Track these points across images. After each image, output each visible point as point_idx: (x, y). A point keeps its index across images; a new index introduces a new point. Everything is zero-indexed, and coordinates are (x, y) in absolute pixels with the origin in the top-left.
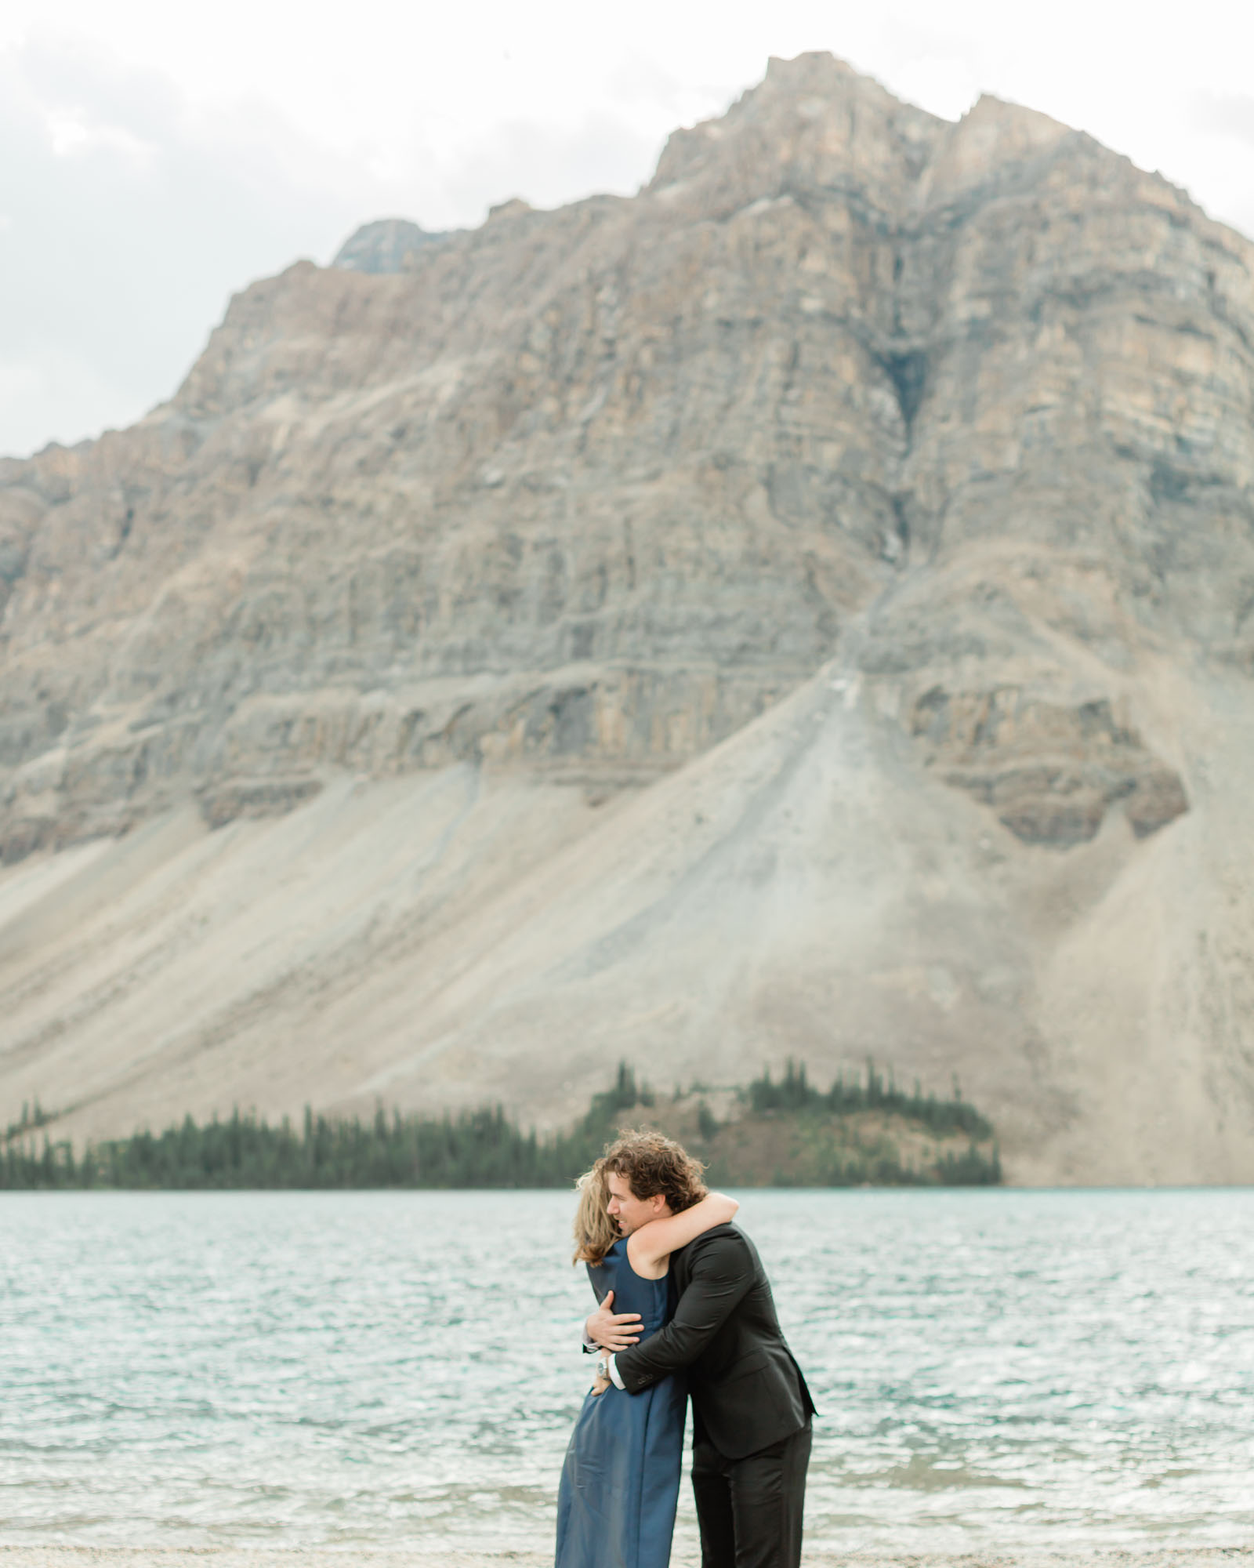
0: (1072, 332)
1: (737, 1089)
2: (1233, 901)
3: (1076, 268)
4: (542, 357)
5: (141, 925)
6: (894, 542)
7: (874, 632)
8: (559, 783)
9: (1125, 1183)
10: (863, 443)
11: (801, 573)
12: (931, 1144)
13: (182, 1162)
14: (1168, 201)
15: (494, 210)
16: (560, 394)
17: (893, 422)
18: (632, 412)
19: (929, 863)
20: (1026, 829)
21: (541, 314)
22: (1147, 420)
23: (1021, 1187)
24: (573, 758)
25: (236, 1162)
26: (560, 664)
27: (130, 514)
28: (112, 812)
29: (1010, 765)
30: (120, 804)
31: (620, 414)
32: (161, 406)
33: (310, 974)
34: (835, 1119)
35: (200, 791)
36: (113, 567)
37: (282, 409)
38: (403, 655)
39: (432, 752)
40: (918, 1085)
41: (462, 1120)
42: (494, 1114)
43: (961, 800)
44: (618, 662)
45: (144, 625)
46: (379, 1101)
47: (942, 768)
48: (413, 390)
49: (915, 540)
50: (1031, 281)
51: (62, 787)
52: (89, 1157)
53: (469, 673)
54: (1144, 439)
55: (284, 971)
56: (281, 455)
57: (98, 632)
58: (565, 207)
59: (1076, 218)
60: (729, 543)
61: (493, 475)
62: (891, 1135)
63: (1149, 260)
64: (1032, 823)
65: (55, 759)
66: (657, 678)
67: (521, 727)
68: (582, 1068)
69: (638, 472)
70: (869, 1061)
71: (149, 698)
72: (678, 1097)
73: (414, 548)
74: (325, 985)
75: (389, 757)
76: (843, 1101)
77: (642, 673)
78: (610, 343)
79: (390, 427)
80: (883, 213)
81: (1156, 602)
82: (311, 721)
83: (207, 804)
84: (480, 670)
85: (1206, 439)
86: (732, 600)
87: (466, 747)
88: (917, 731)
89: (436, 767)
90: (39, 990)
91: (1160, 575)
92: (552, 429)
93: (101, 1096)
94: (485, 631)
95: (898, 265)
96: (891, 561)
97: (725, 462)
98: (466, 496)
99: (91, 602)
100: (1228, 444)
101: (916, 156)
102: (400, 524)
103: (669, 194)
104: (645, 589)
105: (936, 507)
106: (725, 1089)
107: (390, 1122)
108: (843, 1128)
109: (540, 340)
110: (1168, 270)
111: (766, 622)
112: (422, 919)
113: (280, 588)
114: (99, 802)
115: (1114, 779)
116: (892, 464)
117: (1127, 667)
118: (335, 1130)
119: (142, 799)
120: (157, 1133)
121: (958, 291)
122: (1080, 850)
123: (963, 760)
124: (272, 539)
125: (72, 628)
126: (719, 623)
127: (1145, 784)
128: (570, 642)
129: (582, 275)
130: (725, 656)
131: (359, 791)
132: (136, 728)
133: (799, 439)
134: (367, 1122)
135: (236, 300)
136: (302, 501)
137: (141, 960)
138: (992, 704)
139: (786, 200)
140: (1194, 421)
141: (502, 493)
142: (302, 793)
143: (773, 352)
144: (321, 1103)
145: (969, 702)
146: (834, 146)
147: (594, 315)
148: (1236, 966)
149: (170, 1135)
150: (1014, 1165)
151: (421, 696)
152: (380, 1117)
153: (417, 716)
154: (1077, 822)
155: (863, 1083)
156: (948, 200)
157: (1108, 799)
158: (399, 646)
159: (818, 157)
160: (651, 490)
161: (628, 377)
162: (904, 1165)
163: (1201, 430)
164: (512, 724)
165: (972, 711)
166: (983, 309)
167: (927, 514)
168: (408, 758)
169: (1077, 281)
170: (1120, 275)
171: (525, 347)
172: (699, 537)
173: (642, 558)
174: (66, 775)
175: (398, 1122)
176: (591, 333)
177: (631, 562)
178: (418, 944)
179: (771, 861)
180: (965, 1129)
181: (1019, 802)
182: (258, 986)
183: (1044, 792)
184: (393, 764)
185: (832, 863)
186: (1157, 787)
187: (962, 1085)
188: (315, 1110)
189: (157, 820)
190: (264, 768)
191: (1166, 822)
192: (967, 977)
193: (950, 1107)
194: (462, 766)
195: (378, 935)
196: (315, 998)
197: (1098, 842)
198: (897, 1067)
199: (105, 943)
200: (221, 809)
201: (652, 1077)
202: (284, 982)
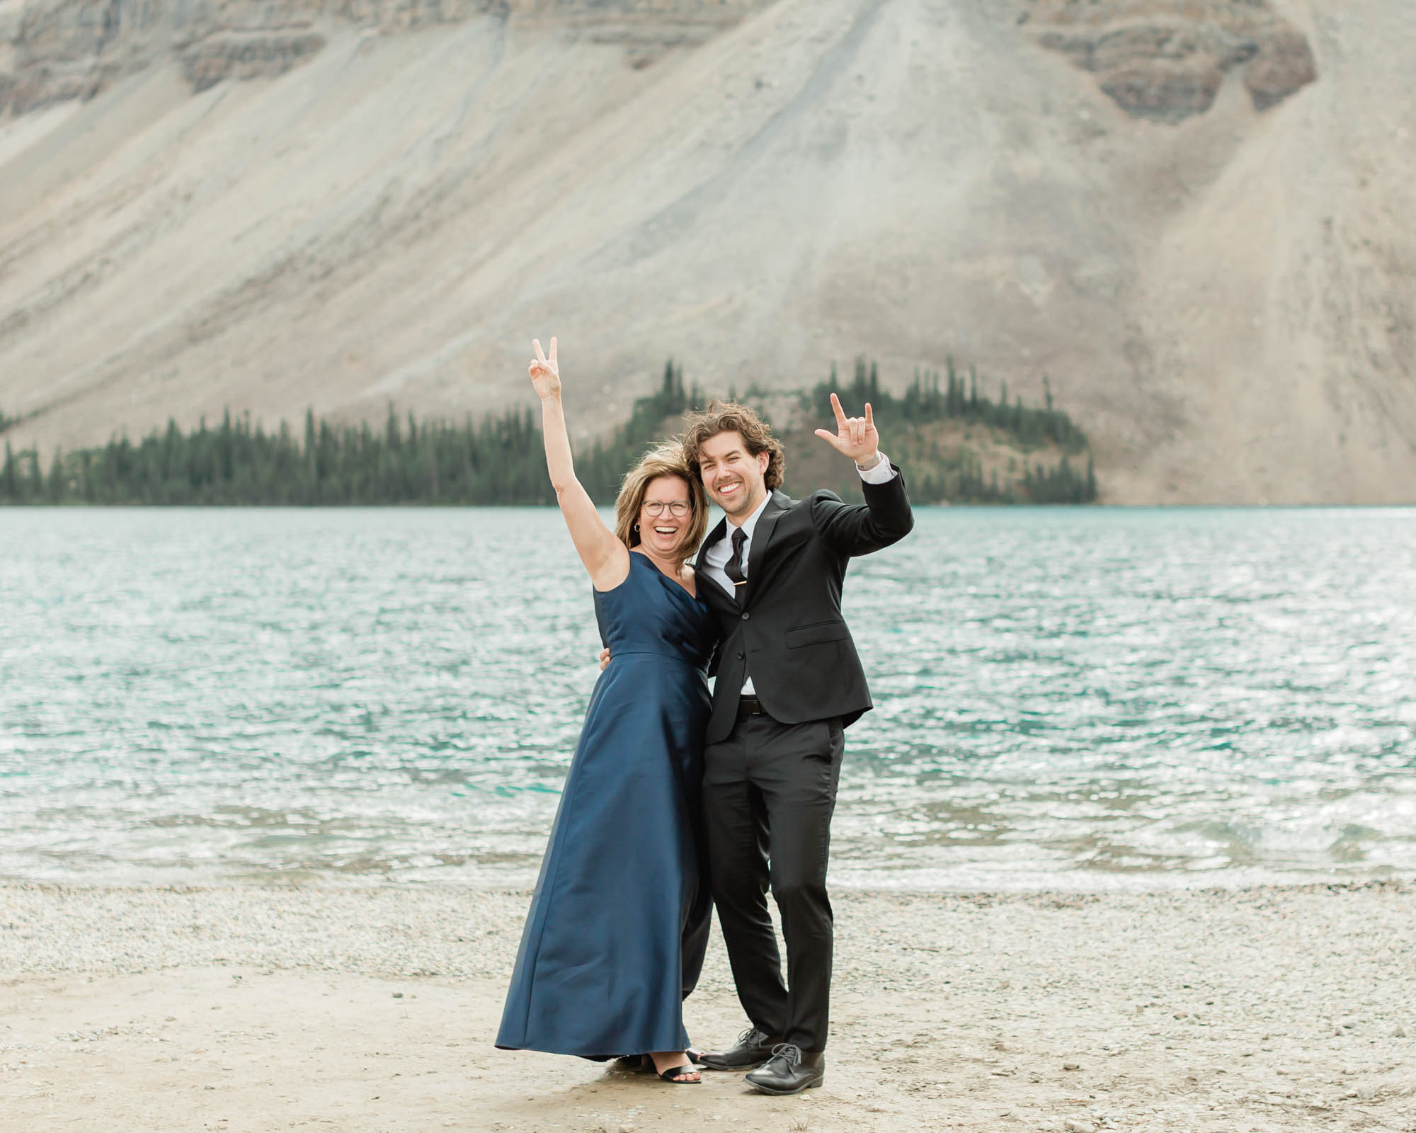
1: (799, 393)
2: (1364, 183)
5: (114, 202)
8: (598, 40)
9: (1234, 501)
12: (1019, 457)
13: (166, 475)
19: (1021, 137)
20: (1131, 99)
23: (1118, 506)
24: (614, 13)
25: (228, 474)
28: (78, 71)
29: (1114, 26)
30: (89, 61)
33: (311, 260)
34: (910, 429)
35: (182, 47)
40: (1004, 390)
41: (486, 426)
42: (523, 420)
43: (1057, 64)
46: (391, 405)
47: (1037, 28)
51: (19, 41)
52: (57, 468)
55: (281, 256)
62: (974, 446)
64: (1139, 92)
68: (623, 368)
70: (950, 362)
74: (327, 273)
75: (401, 9)
76: (920, 407)
83: (190, 62)
89: (456, 21)
93: (73, 398)
106: (787, 394)
107: (404, 429)
108: (919, 438)
112: (440, 197)
114: (63, 58)
115: (1233, 42)
118: (341, 438)
119: (113, 55)
120: (136, 442)
122: (1193, 123)
123: (1061, 19)
127: (1268, 49)
131: (366, 48)
134: (378, 428)
137: (114, 243)
142: (301, 49)
144: (324, 408)
148: (1364, 258)
149: (150, 443)
150: (1110, 480)
152: (392, 423)
154: (1189, 91)
155: (943, 388)
157: (1224, 66)
162: (987, 480)
168: (422, 11)
174: (24, 26)
175: (413, 429)
178: (436, 226)
179: (841, 134)
180: (1057, 440)
181: (1125, 68)
182: (251, 273)
183: (1153, 56)
184: (406, 18)
185: (911, 135)
186: (1280, 51)
187: (1054, 390)
188: (318, 414)
189: (132, 80)
190: (255, 21)
191: (1289, 91)
192: (1061, 267)
193: (1040, 415)
194: (485, 21)
195: (389, 215)
196: (317, 287)
197: (1212, 114)
198: (981, 369)
199: (73, 222)
200: (206, 69)
201: (702, 380)
202: (281, 269)
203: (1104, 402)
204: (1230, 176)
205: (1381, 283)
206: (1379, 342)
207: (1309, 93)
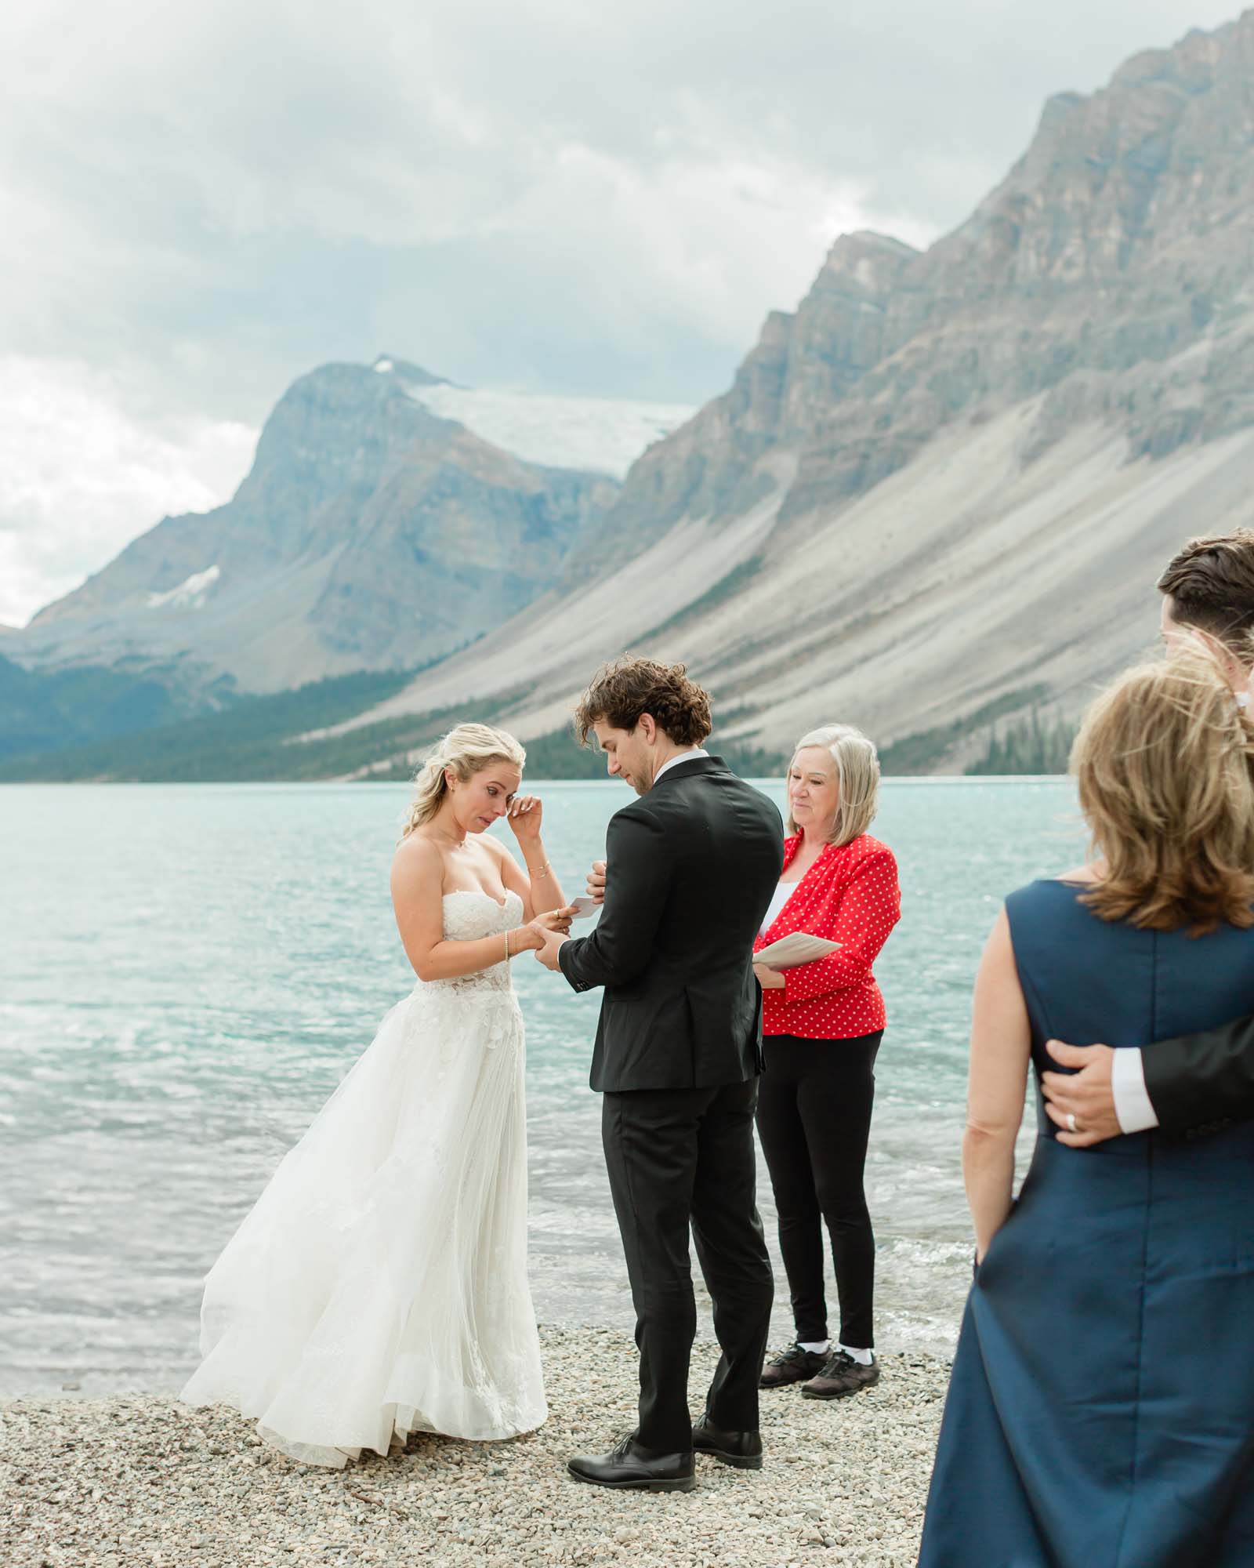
51: (1206, 379)
57: (1241, 220)
65: (1201, 349)
99: (1232, 190)
114: (1243, 391)
125: (1214, 218)
174: (1210, 367)
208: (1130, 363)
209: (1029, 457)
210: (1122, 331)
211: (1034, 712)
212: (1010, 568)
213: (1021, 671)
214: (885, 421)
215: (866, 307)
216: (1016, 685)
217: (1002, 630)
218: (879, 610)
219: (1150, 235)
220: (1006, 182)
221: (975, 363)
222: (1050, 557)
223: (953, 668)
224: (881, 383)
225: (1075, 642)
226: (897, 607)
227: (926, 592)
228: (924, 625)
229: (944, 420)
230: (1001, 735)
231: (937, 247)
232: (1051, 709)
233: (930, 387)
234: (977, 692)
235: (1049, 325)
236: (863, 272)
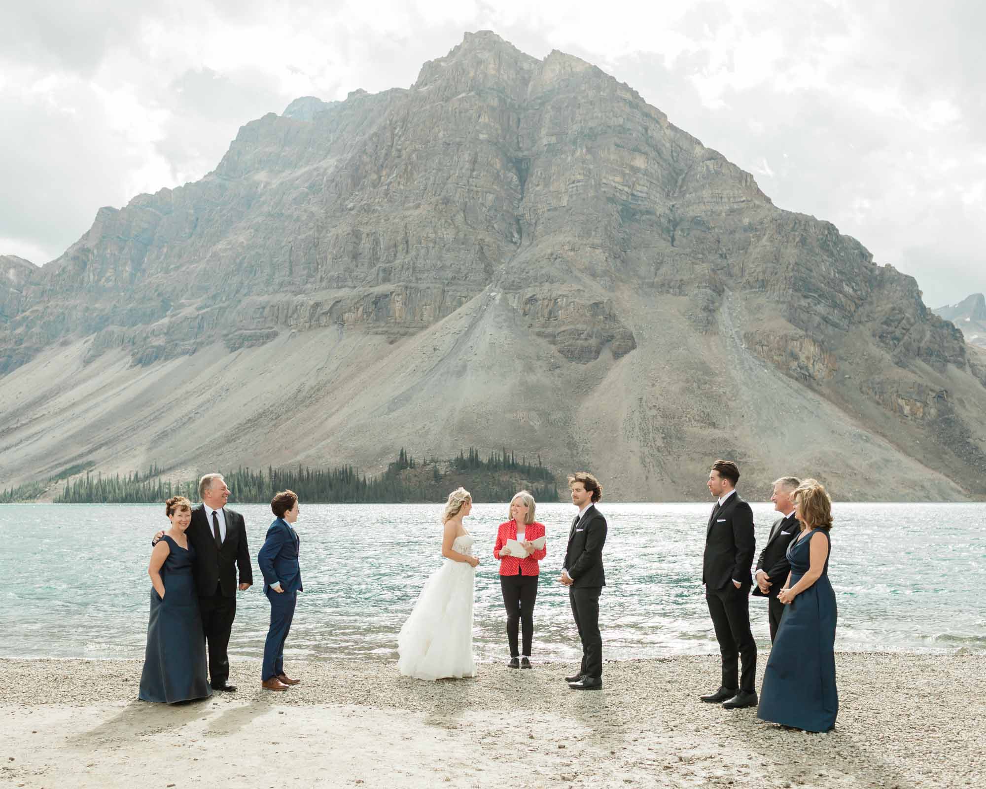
0: (589, 150)
1: (449, 461)
2: (653, 385)
3: (591, 124)
4: (371, 156)
5: (200, 391)
6: (516, 235)
7: (507, 273)
8: (377, 334)
10: (503, 194)
11: (477, 247)
12: (530, 485)
14: (628, 96)
15: (351, 94)
16: (378, 172)
17: (517, 186)
18: (408, 180)
19: (530, 369)
20: (569, 355)
21: (371, 138)
22: (620, 187)
24: (383, 323)
26: (377, 285)
27: (197, 219)
28: (189, 344)
29: (563, 329)
30: (192, 341)
31: (403, 181)
32: (210, 173)
33: (272, 412)
34: (490, 474)
35: (226, 335)
36: (190, 241)
37: (261, 176)
38: (312, 280)
39: (323, 320)
40: (524, 460)
41: (335, 472)
42: (349, 471)
43: (543, 342)
44: (401, 284)
45: (202, 266)
46: (300, 465)
47: (535, 329)
48: (317, 169)
49: (524, 235)
50: (574, 129)
52: (177, 488)
53: (339, 288)
54: (618, 194)
55: (261, 411)
56: (261, 195)
57: (184, 269)
58: (380, 93)
59: (591, 103)
60: (448, 235)
61: (351, 205)
62: (513, 480)
63: (621, 121)
64: (572, 352)
65: (165, 321)
66: (417, 290)
67: (361, 309)
68: (385, 452)
69: (411, 204)
70: (504, 450)
71: (205, 296)
72: (425, 464)
73: (316, 235)
74: (279, 416)
75: (306, 322)
76: (493, 466)
77: (411, 288)
78: (399, 151)
79: (307, 185)
80: (512, 99)
81: (623, 262)
82: (272, 306)
83: (229, 341)
84: (345, 287)
85: (644, 195)
86: (449, 258)
87: (338, 318)
88: (525, 314)
89: (325, 326)
90: (157, 419)
91: (625, 252)
92: (374, 186)
94: (347, 270)
95: (519, 120)
96: (515, 243)
97: (446, 201)
98: (338, 214)
99: (180, 256)
100: (652, 197)
101: (526, 76)
102: (311, 224)
103: (423, 89)
104: (413, 253)
105: (534, 221)
106: (445, 461)
107: (305, 473)
108: (493, 477)
109: (370, 149)
110: (629, 125)
111: (463, 268)
112: (318, 390)
113: (261, 251)
114: (183, 340)
115: (605, 334)
116: (515, 203)
117: (611, 289)
118: (282, 477)
119: (201, 338)
121: (544, 132)
122: (592, 364)
123: (544, 326)
124: (256, 230)
125: (172, 266)
126: (443, 268)
127: (618, 337)
128: (381, 275)
129: (388, 122)
130: (446, 282)
131: (293, 336)
132: (198, 309)
133: (477, 192)
134: (295, 473)
135: (242, 129)
136: (270, 215)
137: (200, 407)
138: (556, 303)
139: (473, 93)
140: (639, 188)
141: (353, 212)
142: (270, 336)
143: (467, 157)
144: (276, 466)
145: (546, 302)
146: (492, 72)
147: (393, 139)
148: (654, 412)
150: (563, 492)
151: (319, 297)
152: (301, 471)
153: (317, 305)
154: (590, 352)
155: (502, 459)
156: (540, 95)
157: (602, 343)
158: (310, 276)
159: (486, 76)
160: (416, 213)
161: (406, 164)
163: (641, 192)
164: (358, 309)
165: (547, 306)
166: (553, 140)
167: (530, 224)
168: (313, 322)
169: (591, 128)
170: (609, 127)
171: (364, 152)
172: (436, 232)
173: (412, 240)
174: (169, 328)
175: (308, 474)
176: (392, 146)
177: (407, 242)
178: (317, 400)
179: (464, 367)
180: (543, 478)
181: (566, 344)
182: (250, 417)
183: (578, 339)
184: (307, 325)
185: (489, 368)
186: (623, 338)
187: (542, 460)
188: (273, 469)
189: (207, 348)
190: (254, 327)
191: (626, 352)
192: (544, 415)
193: (537, 469)
194: (336, 326)
195: (301, 396)
196: (274, 422)
197: (598, 359)
198: (515, 451)
199: (185, 399)
200: (235, 344)
201: (414, 456)
202: (260, 416)
203: (561, 465)
204: (605, 382)
205: (660, 421)
206: (659, 442)
207: (633, 352)
208: (134, 325)
209: (87, 362)
210: (131, 310)
211: (88, 474)
212: (77, 410)
213: (81, 456)
214: (19, 342)
215: (11, 290)
216: (79, 462)
217: (71, 437)
218: (15, 426)
219: (144, 270)
220: (79, 241)
221: (64, 319)
222: (96, 405)
223: (49, 454)
224: (19, 324)
225: (106, 444)
226: (23, 425)
227: (37, 418)
228: (36, 433)
229: (48, 343)
230: (71, 485)
231: (47, 266)
232: (95, 473)
233: (42, 328)
234: (60, 465)
235: (97, 305)
236: (12, 274)
